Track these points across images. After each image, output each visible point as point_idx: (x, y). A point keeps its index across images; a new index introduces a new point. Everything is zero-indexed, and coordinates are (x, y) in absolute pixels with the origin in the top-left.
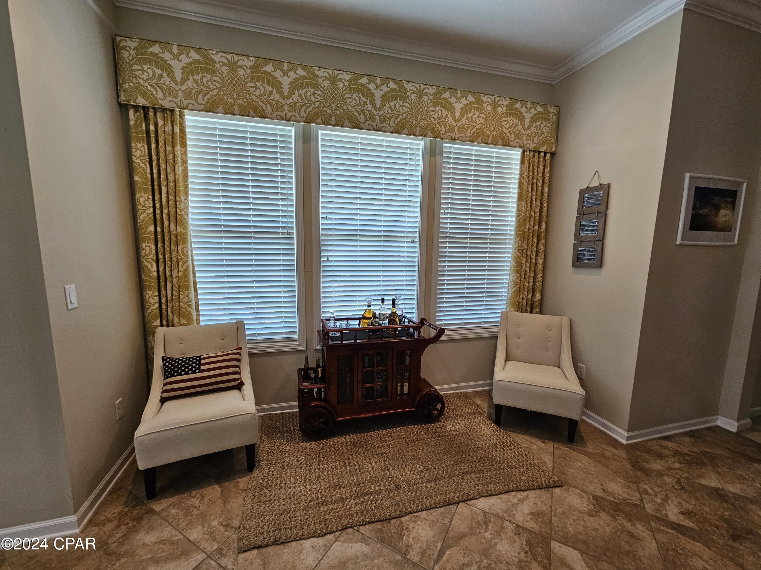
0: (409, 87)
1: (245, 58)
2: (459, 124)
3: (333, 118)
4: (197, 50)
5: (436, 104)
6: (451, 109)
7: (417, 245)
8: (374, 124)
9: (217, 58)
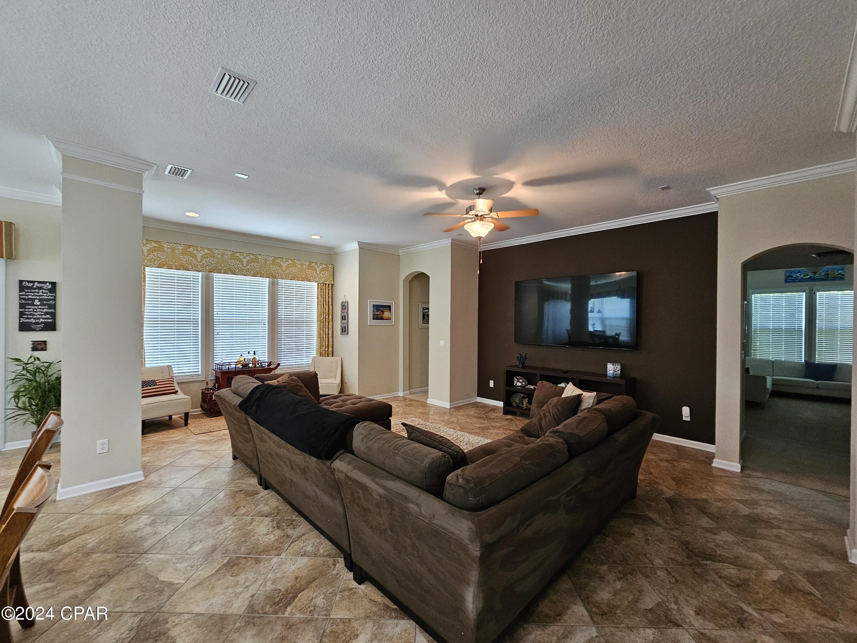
0: (260, 257)
1: (179, 245)
2: (285, 272)
3: (223, 270)
4: (155, 242)
5: (273, 264)
6: (281, 267)
7: (267, 326)
9: (165, 245)
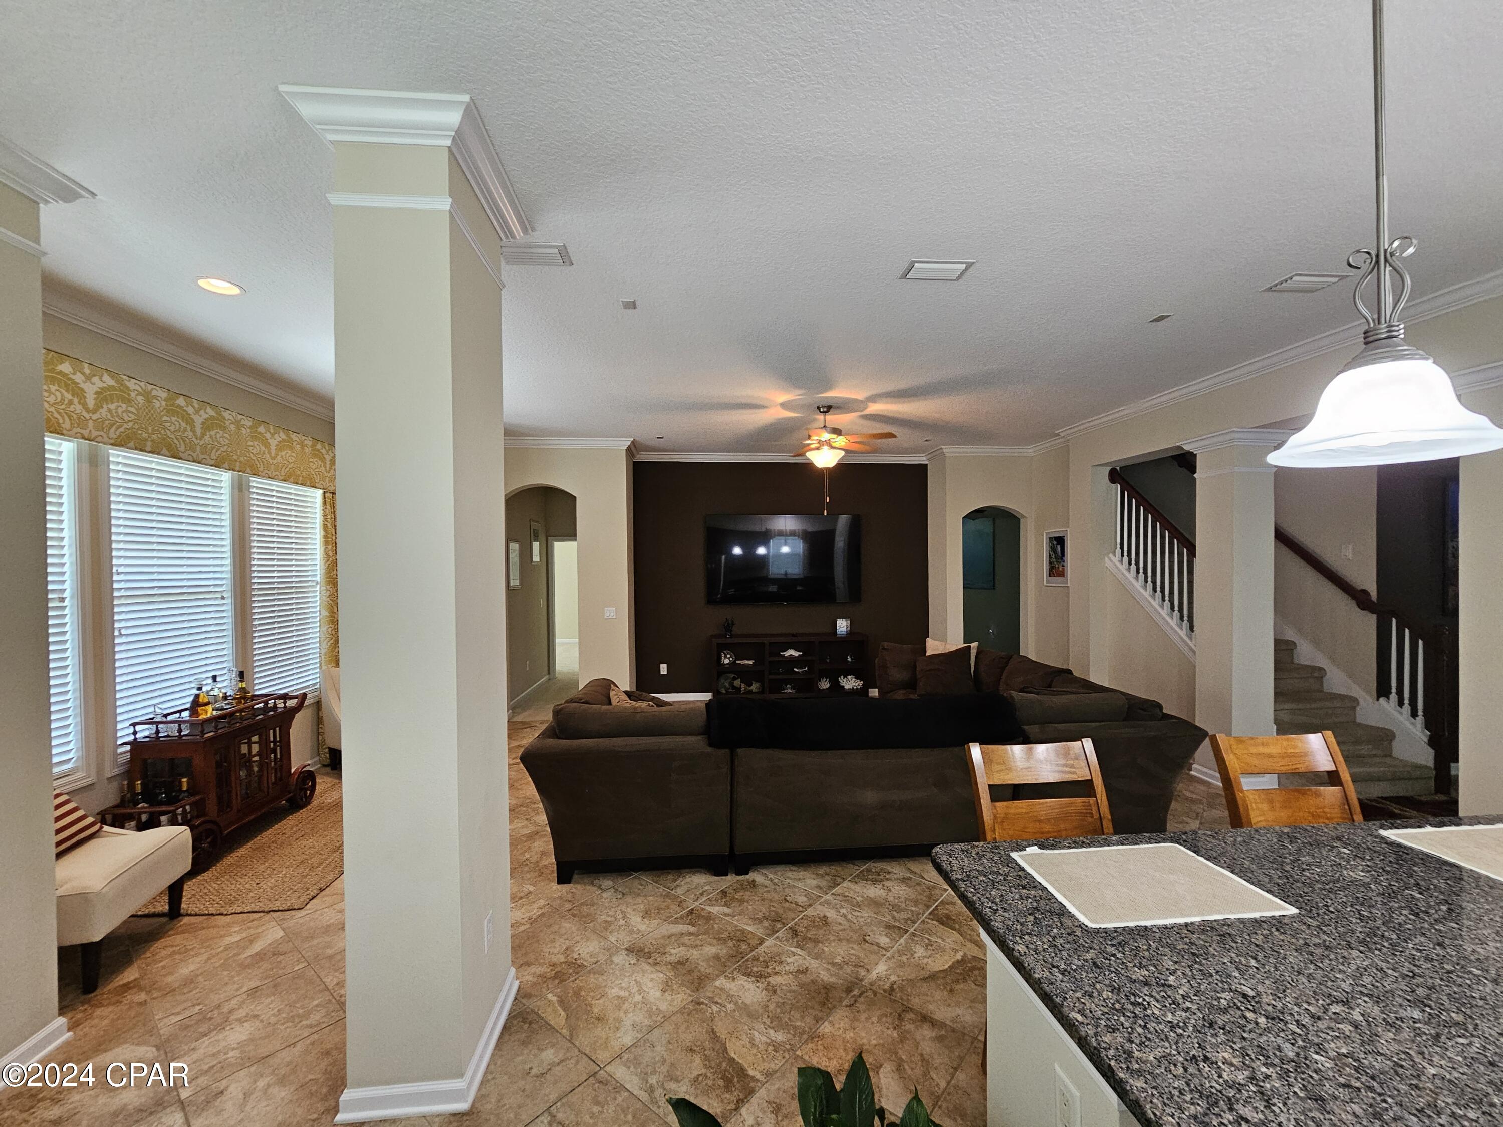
0: (226, 414)
2: (275, 462)
3: (149, 444)
5: (254, 438)
6: (267, 445)
8: (195, 455)
